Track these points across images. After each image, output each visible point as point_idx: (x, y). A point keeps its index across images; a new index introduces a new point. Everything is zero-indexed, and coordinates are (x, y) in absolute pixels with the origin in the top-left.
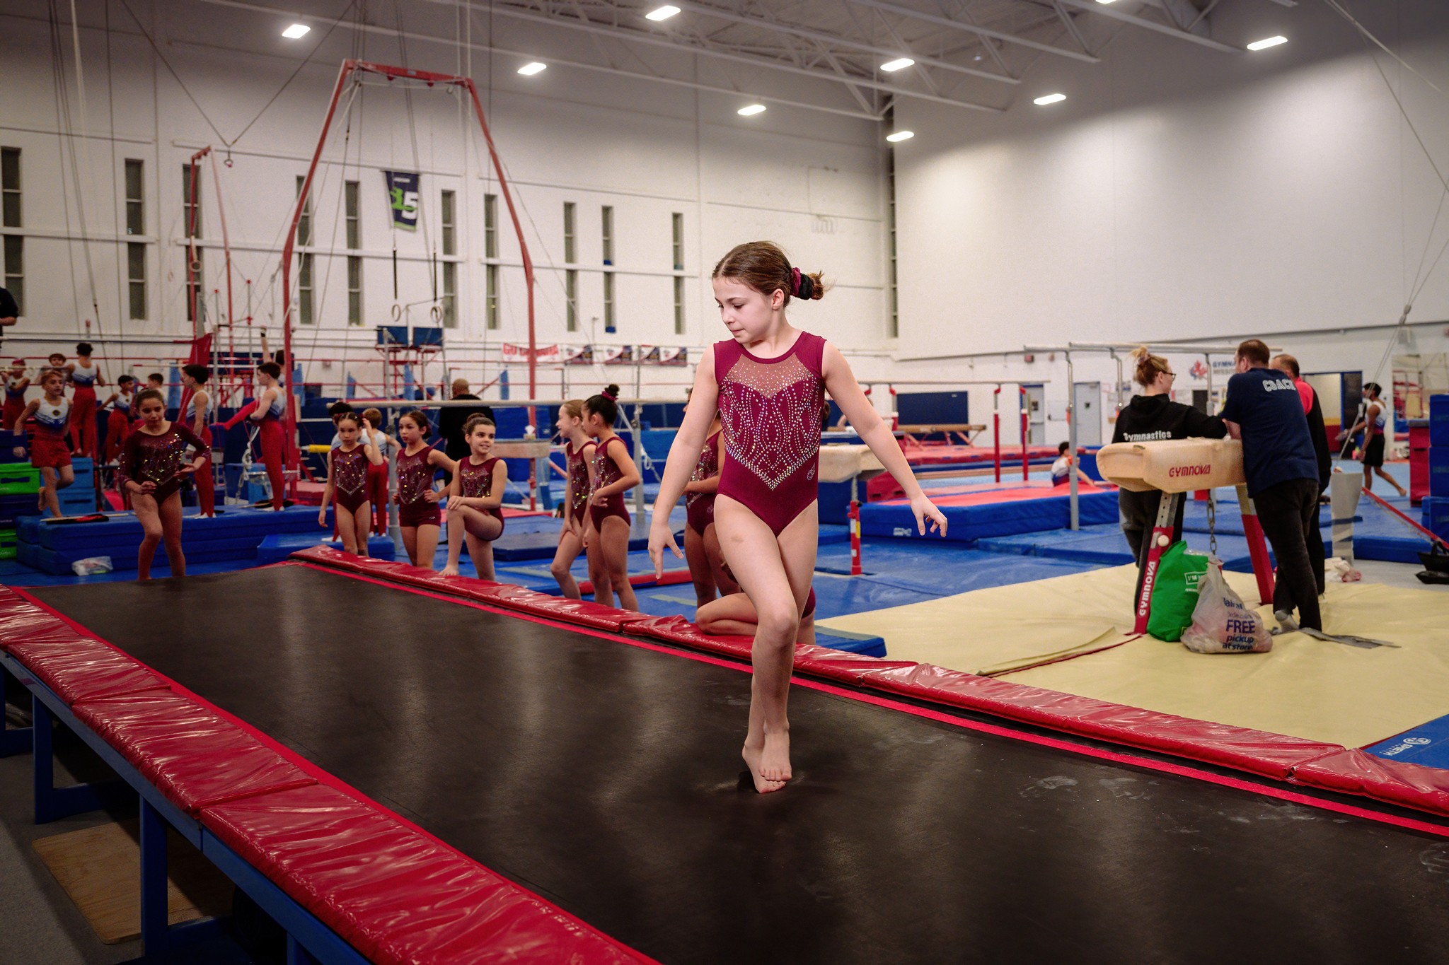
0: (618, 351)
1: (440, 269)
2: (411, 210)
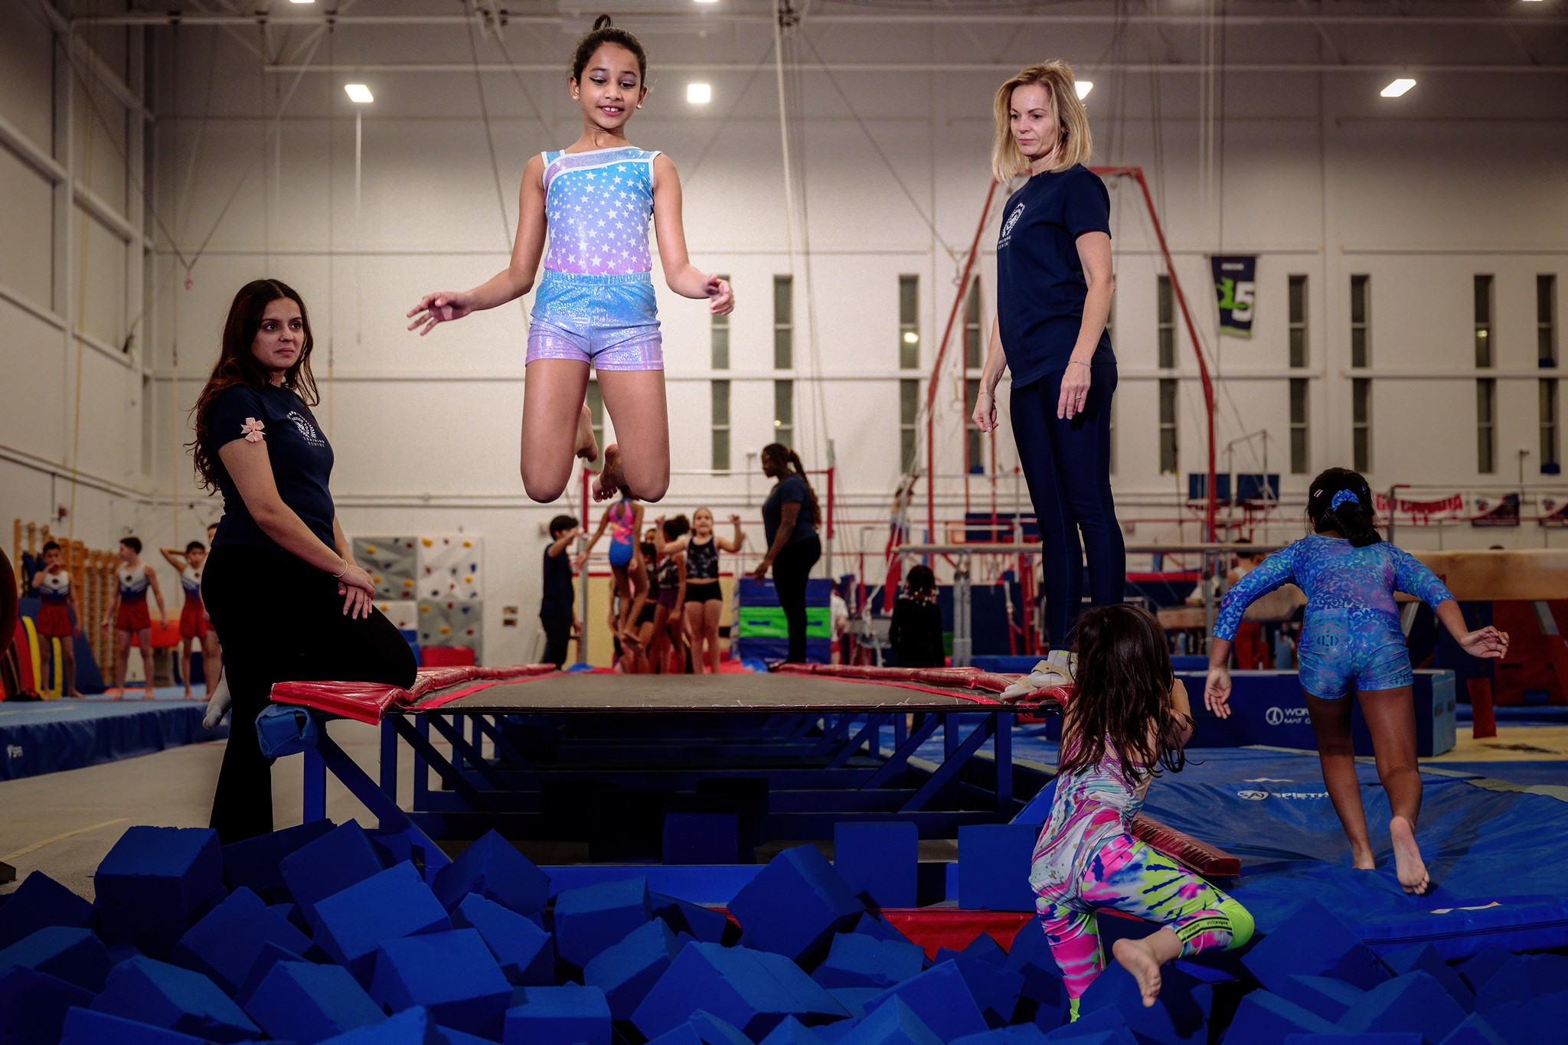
0: (1561, 503)
1: (1285, 388)
2: (1244, 308)
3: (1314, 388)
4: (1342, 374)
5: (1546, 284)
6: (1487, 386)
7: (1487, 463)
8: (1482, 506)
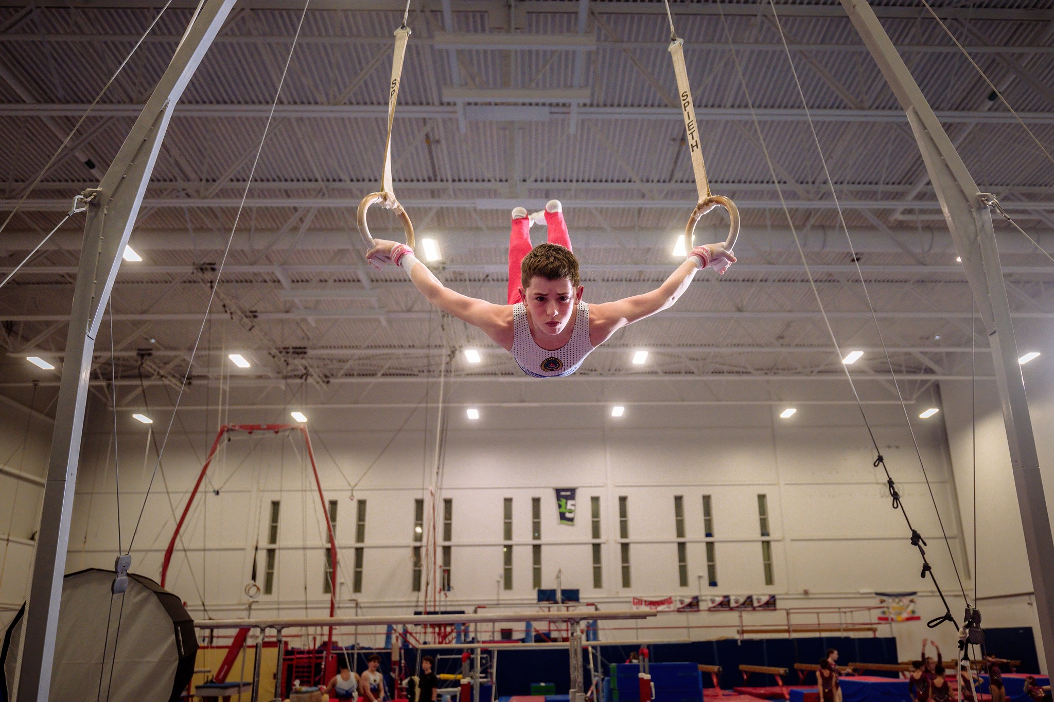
0: (719, 600)
1: (590, 549)
2: (571, 512)
3: (603, 547)
4: (615, 541)
5: (707, 500)
6: (682, 546)
7: (684, 582)
8: (682, 602)
